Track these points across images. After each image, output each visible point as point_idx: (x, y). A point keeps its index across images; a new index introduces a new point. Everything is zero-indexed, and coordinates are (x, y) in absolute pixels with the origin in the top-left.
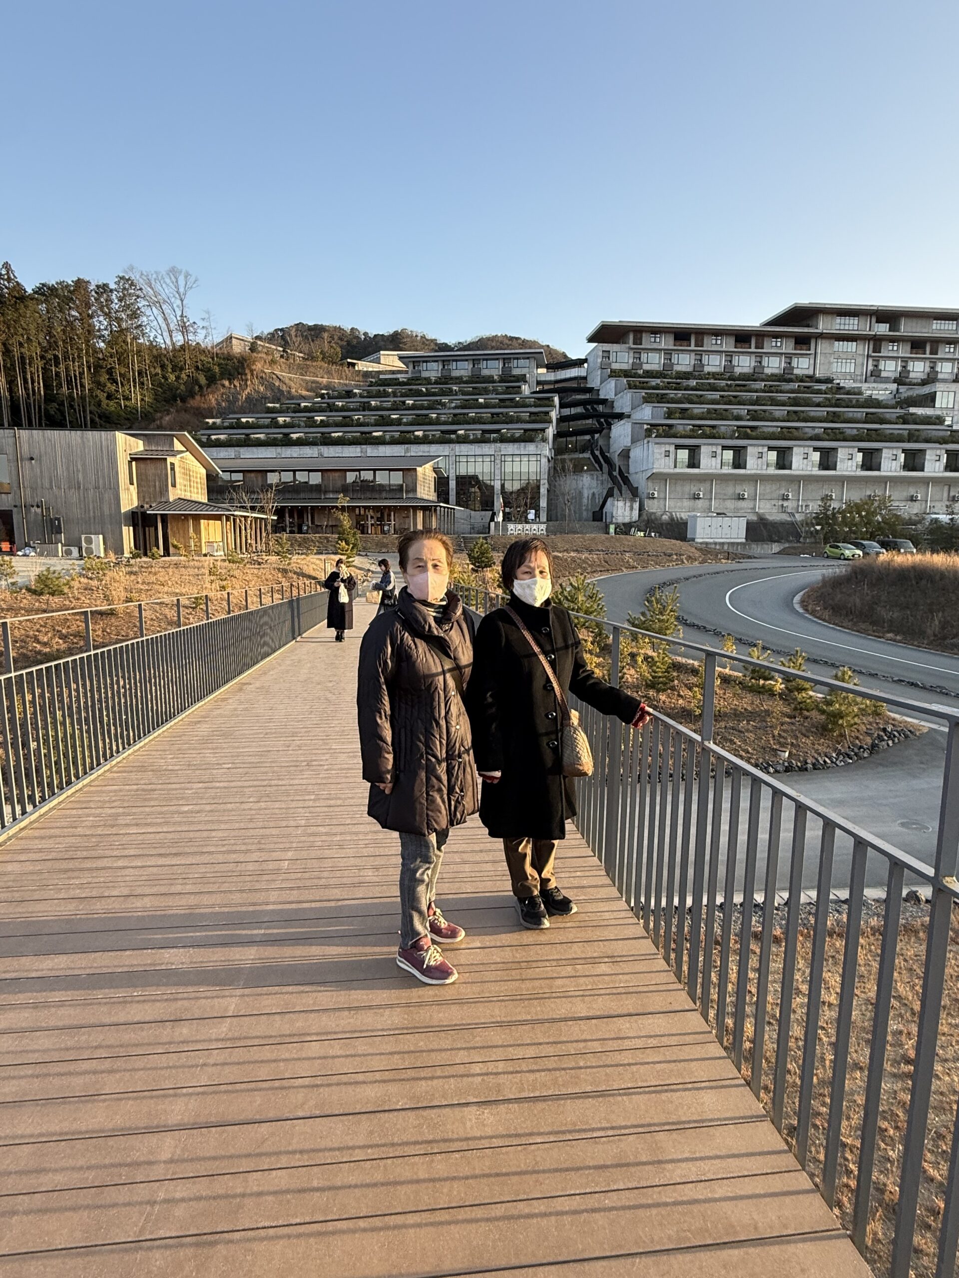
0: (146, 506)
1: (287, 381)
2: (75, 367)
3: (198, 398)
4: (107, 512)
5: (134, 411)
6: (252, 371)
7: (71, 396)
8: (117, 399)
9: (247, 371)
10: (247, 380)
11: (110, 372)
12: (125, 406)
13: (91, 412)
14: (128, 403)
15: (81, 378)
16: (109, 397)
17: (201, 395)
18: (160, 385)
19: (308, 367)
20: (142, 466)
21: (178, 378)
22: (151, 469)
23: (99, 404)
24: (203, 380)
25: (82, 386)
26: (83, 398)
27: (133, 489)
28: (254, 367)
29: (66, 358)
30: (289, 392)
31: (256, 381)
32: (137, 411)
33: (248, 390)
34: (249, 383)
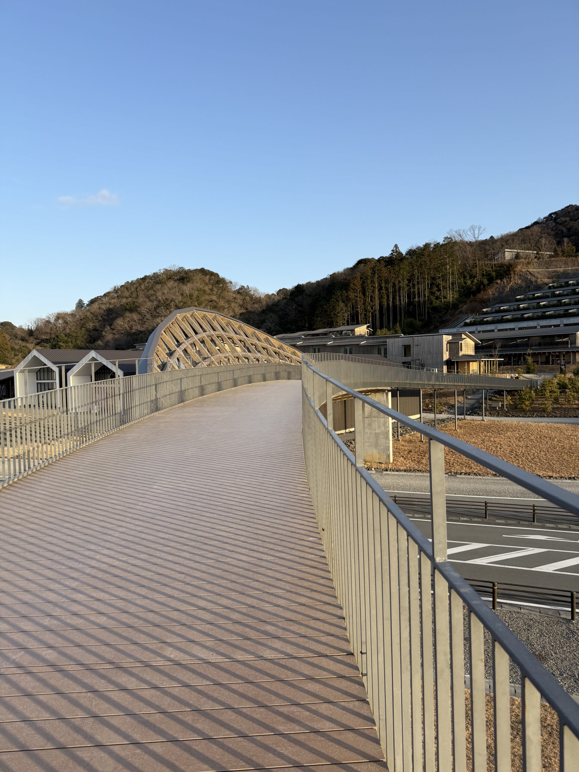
0: (451, 358)
1: (536, 274)
2: (421, 287)
3: (482, 292)
4: (439, 361)
5: (448, 304)
6: (514, 272)
7: (419, 301)
8: (440, 298)
9: (512, 273)
10: (511, 278)
11: (438, 286)
12: (444, 302)
13: (428, 308)
14: (445, 300)
15: (424, 292)
16: (437, 298)
17: (484, 291)
18: (463, 287)
19: (552, 262)
20: (451, 344)
21: (472, 282)
22: (454, 345)
23: (431, 303)
24: (486, 282)
25: (424, 295)
26: (424, 302)
27: (448, 353)
28: (516, 269)
29: (418, 283)
30: (536, 282)
31: (517, 277)
32: (450, 303)
33: (511, 284)
34: (512, 279)
